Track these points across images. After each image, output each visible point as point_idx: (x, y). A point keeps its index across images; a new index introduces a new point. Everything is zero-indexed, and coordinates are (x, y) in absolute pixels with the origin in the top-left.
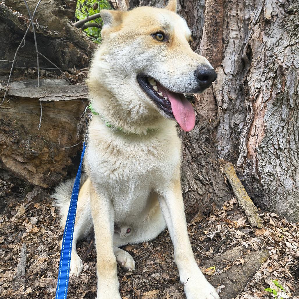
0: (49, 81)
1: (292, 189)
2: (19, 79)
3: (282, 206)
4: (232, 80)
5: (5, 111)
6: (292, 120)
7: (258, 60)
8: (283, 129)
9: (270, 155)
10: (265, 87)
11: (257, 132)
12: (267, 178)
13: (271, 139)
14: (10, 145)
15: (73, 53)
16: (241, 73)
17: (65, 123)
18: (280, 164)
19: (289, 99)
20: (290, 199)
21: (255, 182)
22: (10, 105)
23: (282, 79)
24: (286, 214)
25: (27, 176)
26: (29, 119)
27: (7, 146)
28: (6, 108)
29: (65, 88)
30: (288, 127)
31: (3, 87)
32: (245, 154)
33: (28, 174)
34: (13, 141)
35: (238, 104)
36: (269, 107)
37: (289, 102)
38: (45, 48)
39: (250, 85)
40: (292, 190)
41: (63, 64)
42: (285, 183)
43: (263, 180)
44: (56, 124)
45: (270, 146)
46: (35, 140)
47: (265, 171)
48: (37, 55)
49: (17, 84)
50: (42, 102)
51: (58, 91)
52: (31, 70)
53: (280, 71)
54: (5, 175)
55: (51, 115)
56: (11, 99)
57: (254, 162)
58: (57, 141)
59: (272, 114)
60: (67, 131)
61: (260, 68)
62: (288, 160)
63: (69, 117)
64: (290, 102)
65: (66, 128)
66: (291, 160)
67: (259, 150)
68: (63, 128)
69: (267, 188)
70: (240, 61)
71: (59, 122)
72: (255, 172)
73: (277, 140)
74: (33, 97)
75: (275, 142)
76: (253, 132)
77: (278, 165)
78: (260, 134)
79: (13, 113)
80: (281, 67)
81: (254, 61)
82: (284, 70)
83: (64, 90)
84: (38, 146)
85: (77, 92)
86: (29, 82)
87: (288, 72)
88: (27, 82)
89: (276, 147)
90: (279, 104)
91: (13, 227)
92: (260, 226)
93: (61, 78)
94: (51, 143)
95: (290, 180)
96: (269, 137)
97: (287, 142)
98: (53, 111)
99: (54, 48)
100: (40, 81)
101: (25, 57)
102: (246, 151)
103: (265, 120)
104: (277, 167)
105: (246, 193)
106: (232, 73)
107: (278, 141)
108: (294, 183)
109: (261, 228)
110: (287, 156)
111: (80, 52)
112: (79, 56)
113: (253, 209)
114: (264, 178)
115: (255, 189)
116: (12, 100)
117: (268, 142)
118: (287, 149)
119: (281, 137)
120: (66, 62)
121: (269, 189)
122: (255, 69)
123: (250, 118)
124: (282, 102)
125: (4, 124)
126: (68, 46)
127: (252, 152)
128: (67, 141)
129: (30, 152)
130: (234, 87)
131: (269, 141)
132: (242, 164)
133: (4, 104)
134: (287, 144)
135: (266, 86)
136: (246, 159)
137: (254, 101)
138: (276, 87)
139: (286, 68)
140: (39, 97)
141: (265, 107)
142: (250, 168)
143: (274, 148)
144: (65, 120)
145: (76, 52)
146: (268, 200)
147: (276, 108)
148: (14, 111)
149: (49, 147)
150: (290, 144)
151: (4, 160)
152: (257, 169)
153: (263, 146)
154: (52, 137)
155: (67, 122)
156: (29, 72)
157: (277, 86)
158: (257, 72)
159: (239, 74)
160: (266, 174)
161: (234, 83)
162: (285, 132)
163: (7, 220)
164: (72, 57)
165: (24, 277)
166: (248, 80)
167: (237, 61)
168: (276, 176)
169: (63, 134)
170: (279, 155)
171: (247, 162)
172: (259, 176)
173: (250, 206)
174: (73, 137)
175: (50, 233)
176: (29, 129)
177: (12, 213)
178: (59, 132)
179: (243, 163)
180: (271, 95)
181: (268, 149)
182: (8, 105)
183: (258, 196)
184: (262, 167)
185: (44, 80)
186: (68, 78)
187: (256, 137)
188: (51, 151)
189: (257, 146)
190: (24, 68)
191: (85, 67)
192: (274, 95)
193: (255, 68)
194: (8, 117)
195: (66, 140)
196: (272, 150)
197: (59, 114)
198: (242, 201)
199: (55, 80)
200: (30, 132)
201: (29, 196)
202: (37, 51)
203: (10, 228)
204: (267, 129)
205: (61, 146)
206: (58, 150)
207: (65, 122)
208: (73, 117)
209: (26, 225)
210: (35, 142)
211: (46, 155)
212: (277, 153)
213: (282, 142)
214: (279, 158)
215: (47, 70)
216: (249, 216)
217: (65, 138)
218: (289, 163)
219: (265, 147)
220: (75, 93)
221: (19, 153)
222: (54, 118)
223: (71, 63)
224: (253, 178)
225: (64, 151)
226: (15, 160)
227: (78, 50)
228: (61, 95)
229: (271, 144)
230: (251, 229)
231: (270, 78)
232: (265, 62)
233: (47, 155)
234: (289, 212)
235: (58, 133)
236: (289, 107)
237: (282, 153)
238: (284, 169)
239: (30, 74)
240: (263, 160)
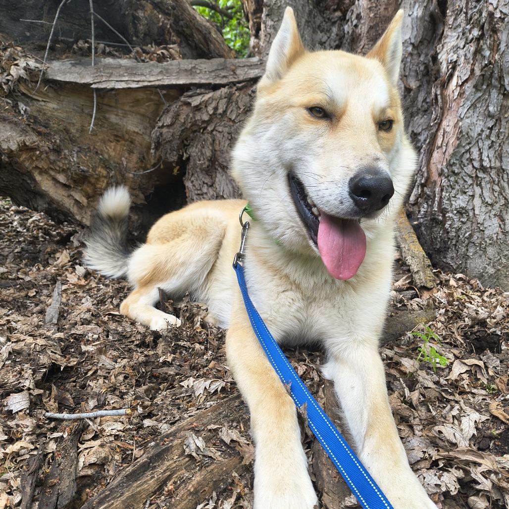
0: (109, 60)
1: (496, 235)
2: (64, 57)
3: (477, 264)
4: (411, 54)
5: (41, 105)
6: (506, 116)
7: (456, 12)
8: (490, 133)
9: (464, 178)
10: (463, 57)
11: (446, 140)
12: (456, 218)
13: (468, 151)
14: (46, 151)
15: (151, 21)
16: (429, 42)
17: (135, 135)
18: (481, 196)
19: (503, 77)
20: (491, 251)
21: (435, 227)
22: (48, 96)
23: (492, 39)
24: (483, 276)
25: (74, 210)
26: (76, 120)
27: (41, 153)
28: (43, 101)
29: (132, 68)
30: (499, 130)
31: (38, 65)
32: (423, 179)
33: (75, 206)
34: (51, 147)
35: (420, 98)
36: (467, 93)
37: (502, 83)
38: (105, 8)
39: (441, 60)
40: (497, 237)
41: (134, 38)
42: (485, 226)
43: (449, 223)
44: (119, 134)
45: (465, 162)
46: (86, 152)
47: (454, 207)
48: (92, 17)
49: (61, 63)
50: (97, 90)
51: (121, 73)
52: (82, 43)
53: (490, 23)
54: (40, 203)
55: (113, 118)
56: (50, 86)
57: (437, 192)
58: (121, 162)
59: (472, 105)
60: (138, 148)
61: (459, 25)
62: (496, 188)
63: (142, 124)
64: (504, 81)
65: (137, 142)
66: (502, 188)
67: (446, 171)
68: (132, 142)
69: (454, 234)
70: (427, 18)
71: (124, 132)
72: (436, 210)
73: (478, 153)
74: (83, 81)
75: (475, 154)
76: (439, 142)
77: (477, 196)
78: (451, 142)
79: (54, 108)
80: (491, 15)
81: (450, 14)
82: (497, 22)
83: (130, 71)
84: (90, 163)
85: (150, 74)
86: (78, 62)
87: (504, 25)
88: (76, 62)
89: (477, 164)
90: (484, 87)
91: (49, 277)
92: (429, 285)
93: (130, 58)
94: (112, 162)
95: (496, 221)
96: (464, 147)
97: (496, 157)
98: (116, 113)
99: (121, 9)
100: (94, 60)
101: (75, 24)
102: (426, 175)
103: (460, 117)
104: (475, 199)
105: (417, 240)
106: (413, 41)
107: (481, 154)
108: (502, 226)
109: (431, 289)
110: (494, 182)
111: (163, 19)
112: (161, 26)
113: (424, 262)
114: (450, 218)
115: (436, 239)
116: (52, 87)
117: (462, 156)
118: (495, 168)
119: (486, 147)
120: (139, 35)
121: (459, 236)
122: (450, 30)
123: (437, 116)
124: (491, 82)
125: (39, 123)
126: (143, 8)
127: (435, 177)
128: (137, 163)
129: (76, 168)
130: (415, 68)
131: (465, 154)
132: (418, 198)
133: (39, 92)
134: (497, 161)
135: (465, 55)
136: (425, 188)
137: (445, 85)
138: (482, 55)
139: (500, 18)
140: (92, 82)
141: (461, 95)
142: (430, 203)
143: (474, 167)
144: (134, 129)
145: (156, 18)
146: (455, 255)
147: (479, 94)
148: (55, 106)
149: (107, 168)
150: (501, 160)
151: (38, 178)
152: (440, 203)
153: (454, 163)
154: (113, 154)
155: (137, 133)
156: (80, 45)
157: (483, 53)
158: (454, 34)
159: (426, 44)
160: (455, 212)
161: (416, 60)
162: (493, 138)
163: (42, 268)
164: (149, 27)
165: (56, 324)
166: (438, 51)
167: (422, 19)
168: (471, 214)
169: (131, 152)
170: (480, 179)
171: (426, 193)
172: (444, 216)
173: (418, 257)
174: (146, 157)
175: (102, 286)
176: (77, 135)
177: (50, 261)
178: (125, 148)
179: (420, 196)
180: (472, 71)
181: (463, 169)
182: (45, 95)
183: (439, 251)
184: (449, 199)
185: (102, 59)
186: (140, 58)
187: (444, 148)
188: (111, 175)
189: (445, 164)
190: (72, 40)
191: (170, 44)
192: (478, 72)
193: (451, 28)
194: (45, 114)
195: (135, 161)
196: (469, 169)
197: (125, 119)
198: (407, 252)
199: (119, 60)
200: (78, 140)
201: (75, 239)
202: (92, 11)
203: (45, 278)
204: (461, 132)
205: (127, 170)
206: (123, 175)
207: (134, 132)
208: (148, 125)
209: (68, 275)
210: (85, 156)
211: (103, 181)
212: (477, 176)
213: (488, 157)
214: (480, 185)
215: (109, 46)
216: (416, 273)
217: (135, 158)
218: (497, 193)
219: (458, 165)
220: (148, 76)
221: (59, 167)
222: (117, 124)
223: (148, 37)
224: (434, 220)
225: (132, 178)
226: (55, 180)
227: (160, 16)
228: (126, 79)
229: (467, 160)
230: (415, 290)
231: (473, 39)
232: (466, 13)
233: (105, 182)
234: (487, 272)
235: (123, 150)
236: (502, 92)
237: (485, 176)
238: (487, 203)
239: (81, 49)
240: (451, 187)
